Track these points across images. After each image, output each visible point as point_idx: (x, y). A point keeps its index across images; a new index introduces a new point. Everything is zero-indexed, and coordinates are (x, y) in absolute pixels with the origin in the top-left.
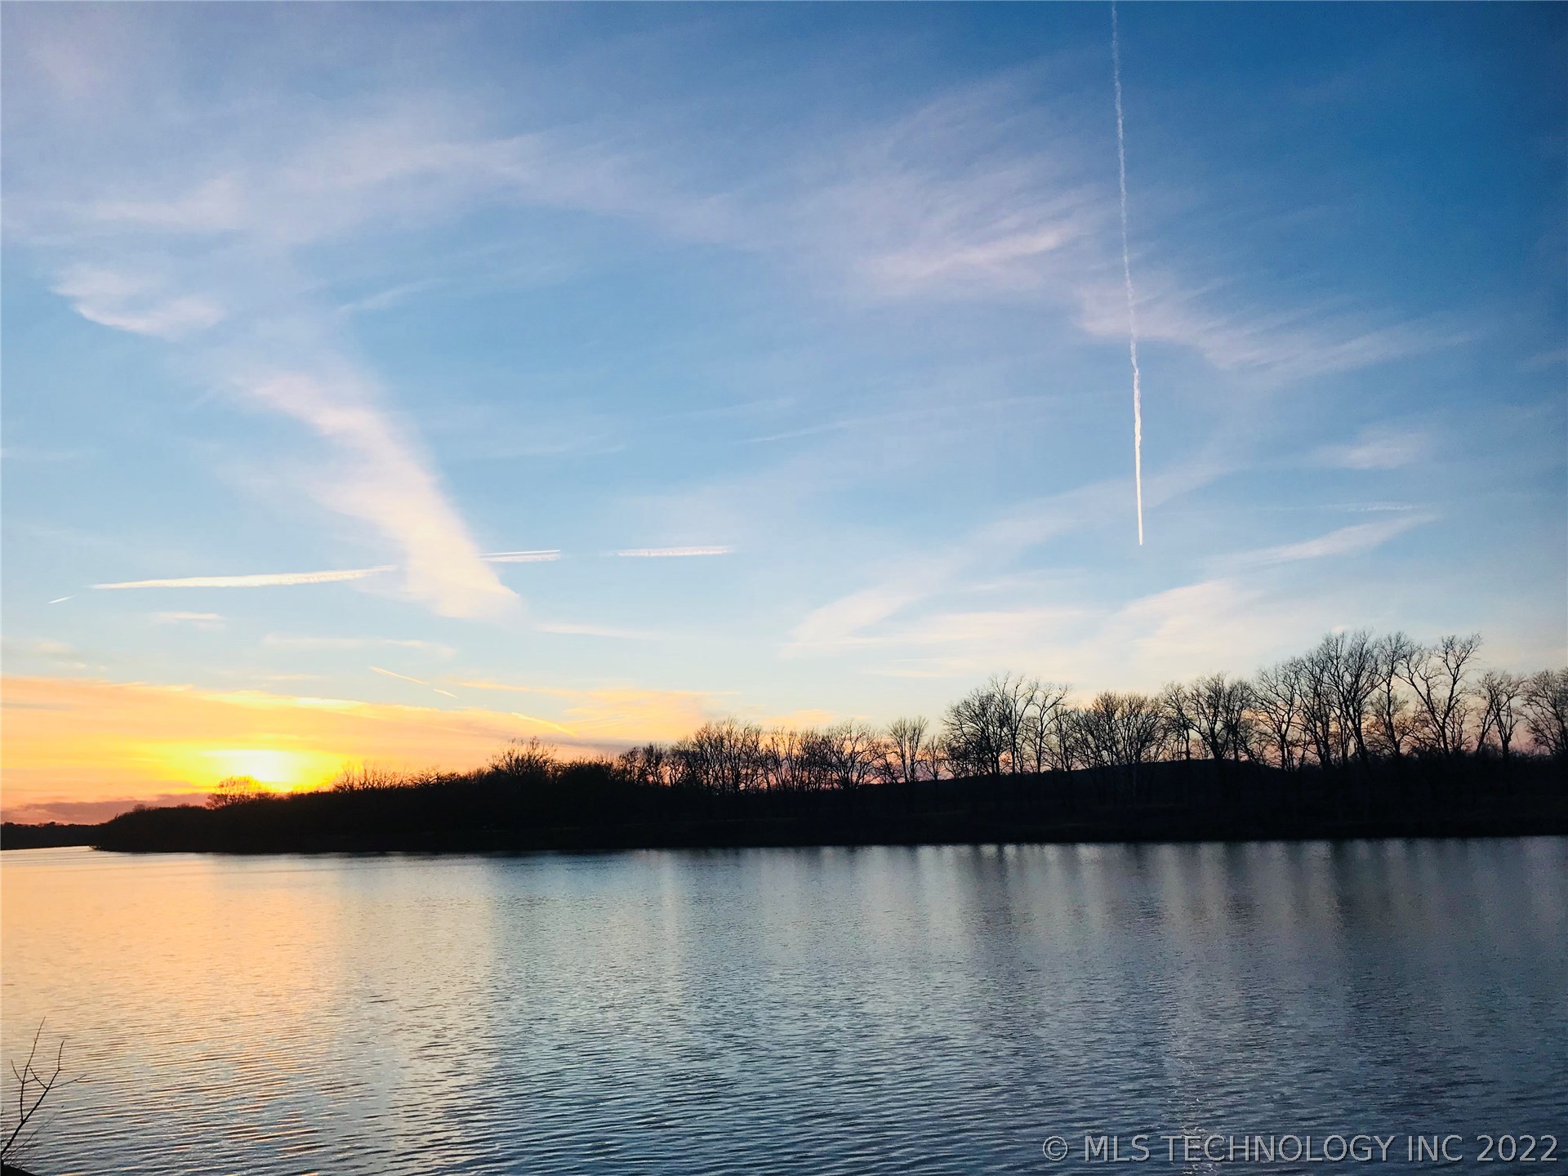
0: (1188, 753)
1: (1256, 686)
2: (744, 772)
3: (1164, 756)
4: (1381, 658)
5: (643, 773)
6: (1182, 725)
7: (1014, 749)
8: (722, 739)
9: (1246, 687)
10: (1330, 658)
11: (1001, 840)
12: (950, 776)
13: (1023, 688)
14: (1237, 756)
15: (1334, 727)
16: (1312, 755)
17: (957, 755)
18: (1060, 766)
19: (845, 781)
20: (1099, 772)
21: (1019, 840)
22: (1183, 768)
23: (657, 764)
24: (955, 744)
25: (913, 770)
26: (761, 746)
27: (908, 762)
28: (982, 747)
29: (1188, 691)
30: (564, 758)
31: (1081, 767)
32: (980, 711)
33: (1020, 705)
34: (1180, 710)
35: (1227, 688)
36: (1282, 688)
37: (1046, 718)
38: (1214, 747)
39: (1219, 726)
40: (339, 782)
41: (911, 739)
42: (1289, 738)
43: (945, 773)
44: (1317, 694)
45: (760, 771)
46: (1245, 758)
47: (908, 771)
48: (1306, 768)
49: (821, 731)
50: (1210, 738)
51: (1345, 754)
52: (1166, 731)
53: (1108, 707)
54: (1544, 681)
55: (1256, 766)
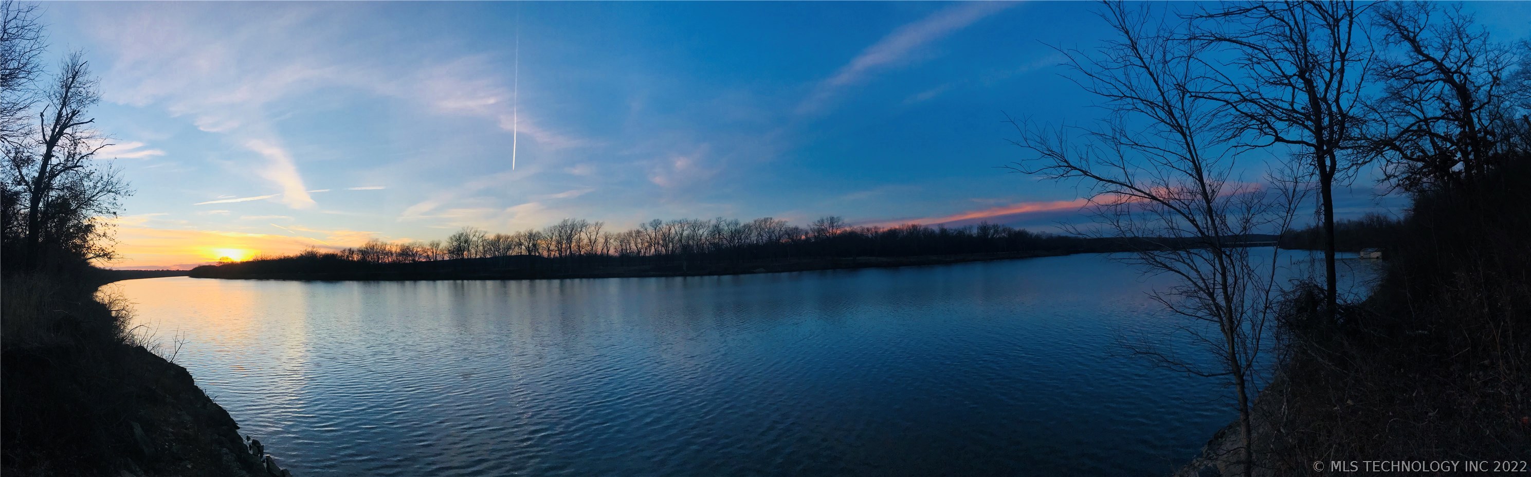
0: (521, 253)
1: (542, 233)
2: (381, 257)
3: (514, 254)
4: (579, 226)
5: (348, 257)
6: (520, 244)
7: (469, 250)
8: (374, 247)
9: (539, 233)
10: (565, 225)
11: (463, 279)
12: (448, 259)
13: (473, 231)
14: (535, 254)
15: (564, 246)
16: (557, 254)
17: (450, 252)
18: (482, 256)
19: (414, 260)
20: (494, 258)
21: (468, 279)
22: (520, 257)
23: (352, 254)
24: (450, 249)
25: (436, 257)
26: (387, 249)
27: (435, 254)
28: (459, 250)
29: (522, 233)
30: (323, 251)
31: (489, 257)
32: (459, 239)
33: (471, 237)
34: (520, 240)
35: (534, 234)
36: (550, 234)
37: (479, 241)
38: (529, 251)
39: (531, 245)
40: (254, 258)
41: (436, 247)
42: (550, 249)
43: (446, 258)
44: (560, 236)
45: (386, 257)
46: (537, 254)
47: (434, 257)
48: (555, 258)
49: (407, 244)
50: (528, 248)
51: (566, 254)
52: (515, 246)
53: (499, 238)
54: (619, 235)
55: (540, 257)
